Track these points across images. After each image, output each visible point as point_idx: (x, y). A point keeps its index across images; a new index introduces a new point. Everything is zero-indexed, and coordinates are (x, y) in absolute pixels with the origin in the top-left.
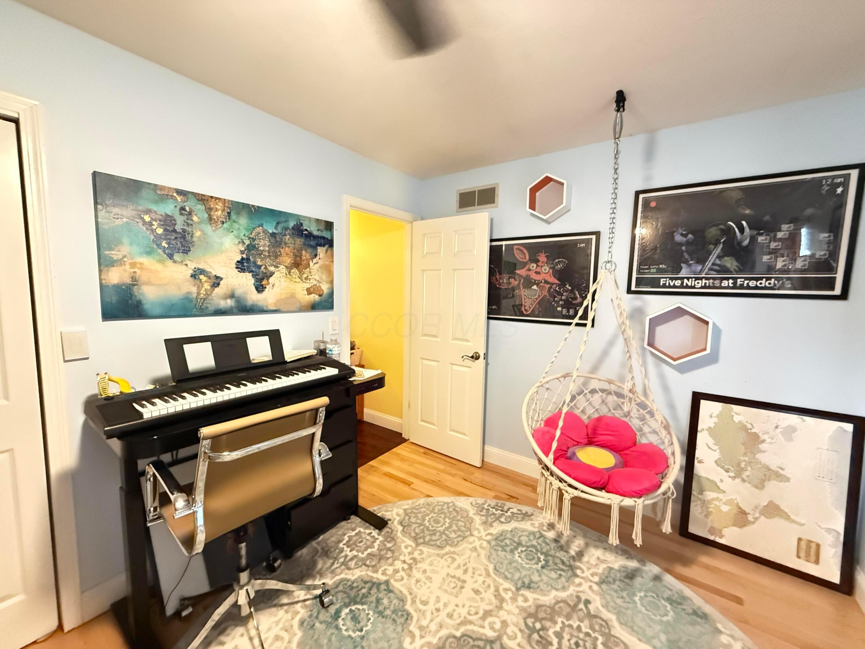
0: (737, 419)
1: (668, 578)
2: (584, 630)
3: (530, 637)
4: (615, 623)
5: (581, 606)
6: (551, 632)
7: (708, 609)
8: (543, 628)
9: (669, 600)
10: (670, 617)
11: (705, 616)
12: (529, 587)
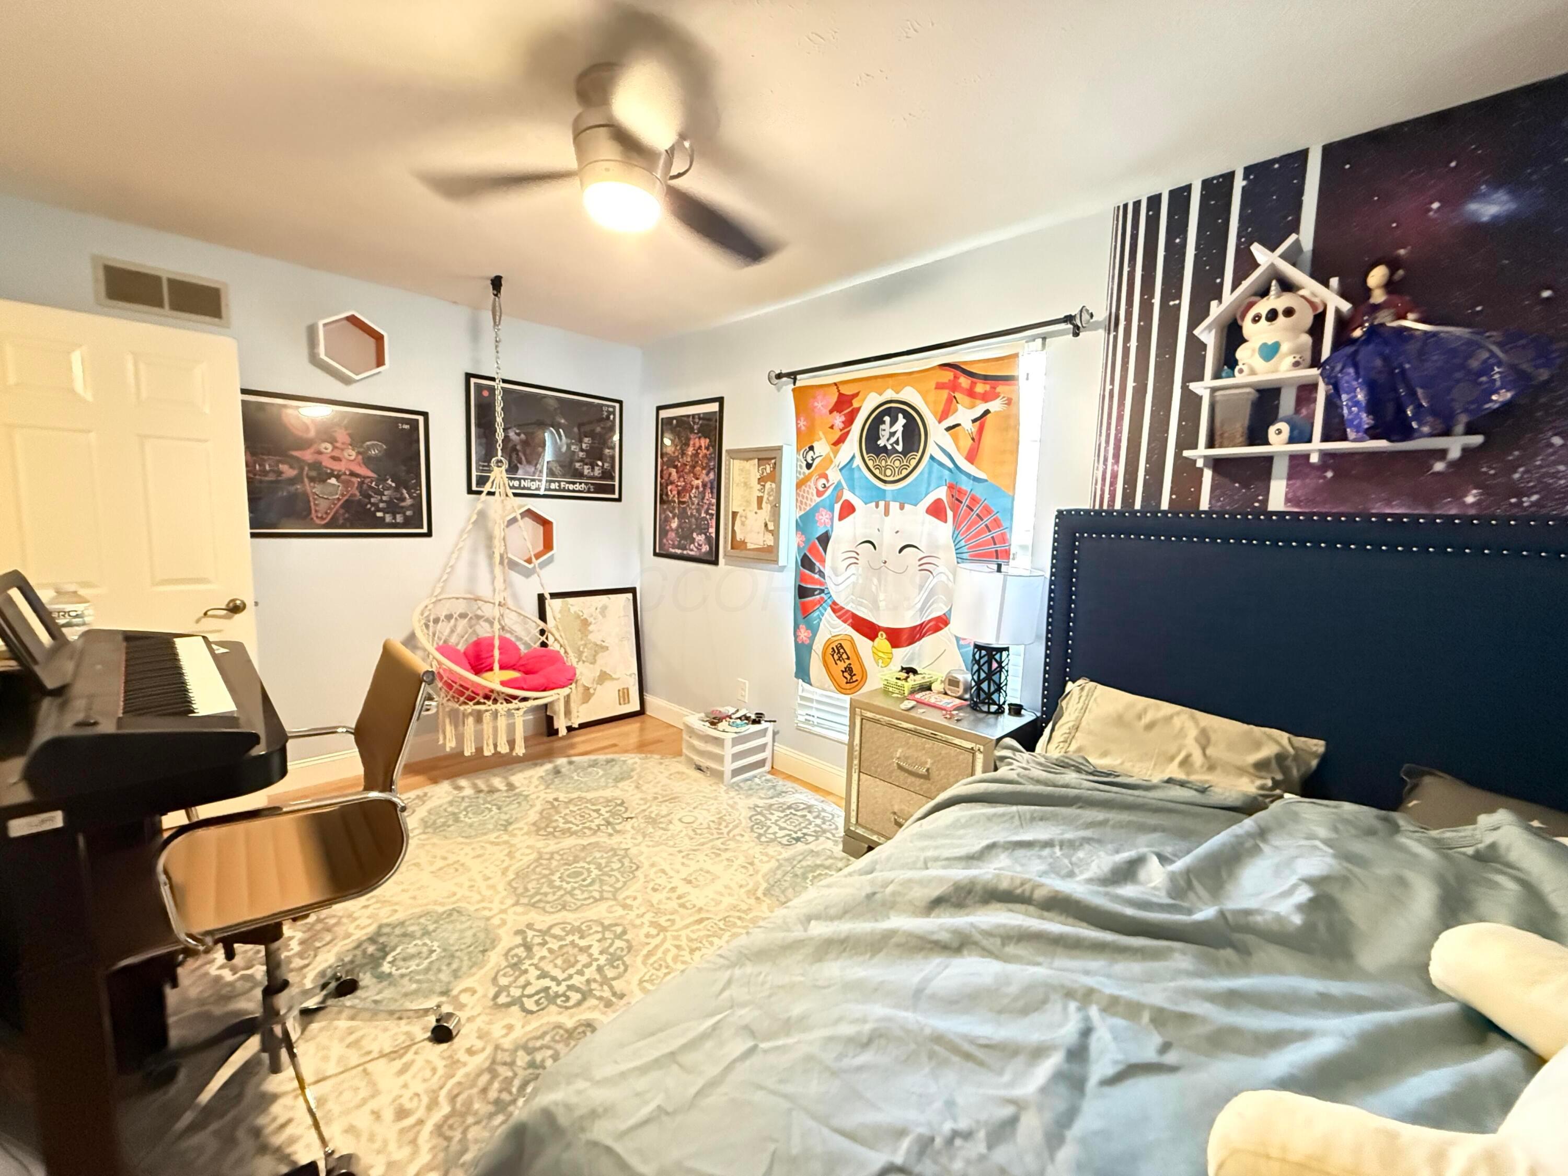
0: (572, 610)
1: (575, 759)
2: (575, 809)
3: (555, 836)
4: (583, 795)
5: (556, 803)
6: (561, 825)
7: (610, 756)
8: (555, 828)
9: (590, 766)
10: (601, 773)
11: (613, 760)
12: (510, 824)
